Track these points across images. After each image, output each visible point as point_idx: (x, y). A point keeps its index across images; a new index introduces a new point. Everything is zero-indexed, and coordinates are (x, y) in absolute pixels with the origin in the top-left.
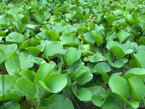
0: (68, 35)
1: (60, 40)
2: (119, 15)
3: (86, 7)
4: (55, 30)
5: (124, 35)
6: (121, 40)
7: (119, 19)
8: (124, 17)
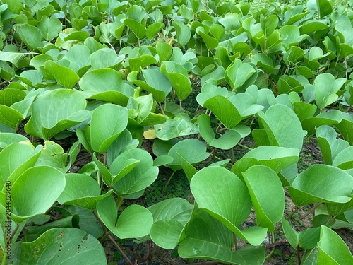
0: (101, 74)
1: (81, 88)
2: (233, 28)
3: (153, 8)
4: (67, 63)
5: (241, 71)
6: (236, 84)
7: (233, 37)
8: (244, 30)
